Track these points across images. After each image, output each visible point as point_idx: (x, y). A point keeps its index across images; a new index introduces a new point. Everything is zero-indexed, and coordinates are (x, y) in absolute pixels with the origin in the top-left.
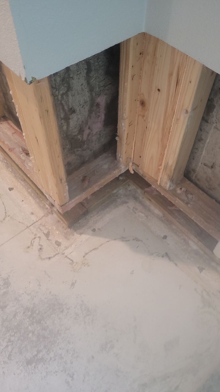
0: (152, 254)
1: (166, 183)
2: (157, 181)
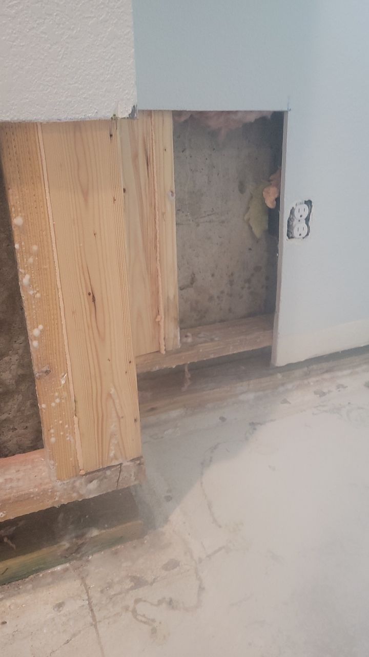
0: (246, 439)
1: (176, 337)
2: (159, 352)
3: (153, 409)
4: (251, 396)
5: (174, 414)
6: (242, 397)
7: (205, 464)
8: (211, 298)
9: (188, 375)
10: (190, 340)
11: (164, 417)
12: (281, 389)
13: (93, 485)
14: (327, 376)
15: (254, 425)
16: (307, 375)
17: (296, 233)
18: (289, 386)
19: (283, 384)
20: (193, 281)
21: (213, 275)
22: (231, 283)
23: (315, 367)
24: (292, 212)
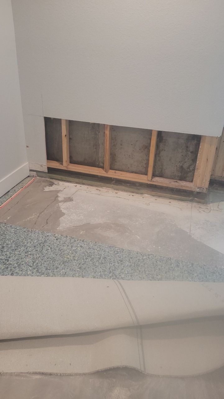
13: (198, 189)
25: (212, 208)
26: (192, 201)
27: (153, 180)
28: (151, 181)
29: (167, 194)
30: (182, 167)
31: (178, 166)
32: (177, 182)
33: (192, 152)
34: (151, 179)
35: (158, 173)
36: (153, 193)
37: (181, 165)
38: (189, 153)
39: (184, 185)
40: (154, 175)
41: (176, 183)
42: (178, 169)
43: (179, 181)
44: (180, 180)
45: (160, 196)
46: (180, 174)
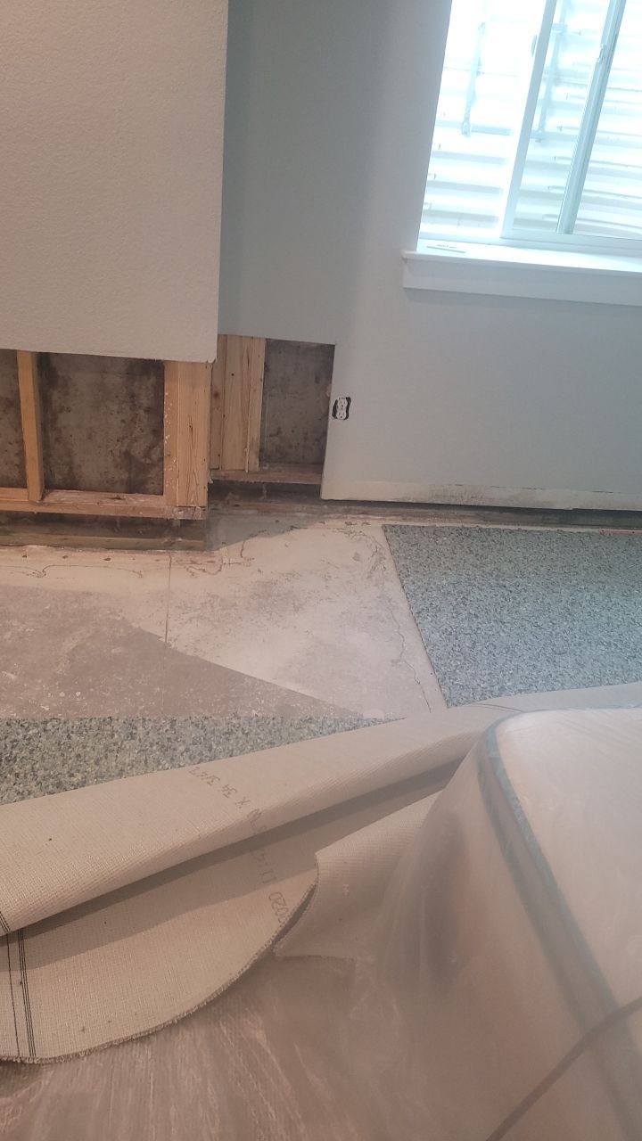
0: (283, 532)
1: (256, 464)
2: (244, 470)
3: (237, 506)
4: (303, 515)
5: (250, 512)
6: (297, 514)
7: (252, 536)
8: (290, 446)
9: (265, 492)
10: (266, 468)
11: (243, 512)
12: (326, 516)
13: (181, 513)
14: (361, 516)
15: (292, 528)
16: (347, 512)
17: (337, 415)
18: (332, 516)
19: (328, 513)
20: (279, 432)
21: (293, 431)
22: (305, 439)
23: (353, 507)
24: (336, 402)
25: (226, 561)
26: (169, 547)
27: (46, 500)
28: (41, 504)
29: (96, 538)
30: (127, 455)
31: (116, 453)
32: (119, 499)
33: (148, 410)
34: (42, 499)
35: (60, 477)
36: (55, 538)
37: (124, 449)
38: (142, 413)
39: (140, 504)
40: (49, 486)
41: (117, 501)
42: (119, 460)
43: (125, 496)
44: (130, 492)
45: (77, 546)
46: (125, 476)
